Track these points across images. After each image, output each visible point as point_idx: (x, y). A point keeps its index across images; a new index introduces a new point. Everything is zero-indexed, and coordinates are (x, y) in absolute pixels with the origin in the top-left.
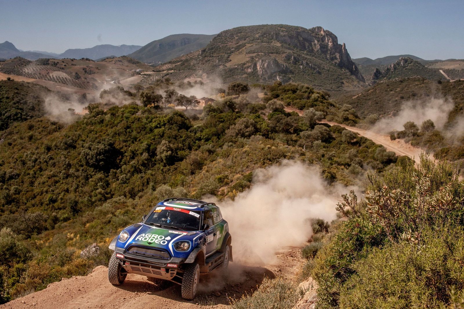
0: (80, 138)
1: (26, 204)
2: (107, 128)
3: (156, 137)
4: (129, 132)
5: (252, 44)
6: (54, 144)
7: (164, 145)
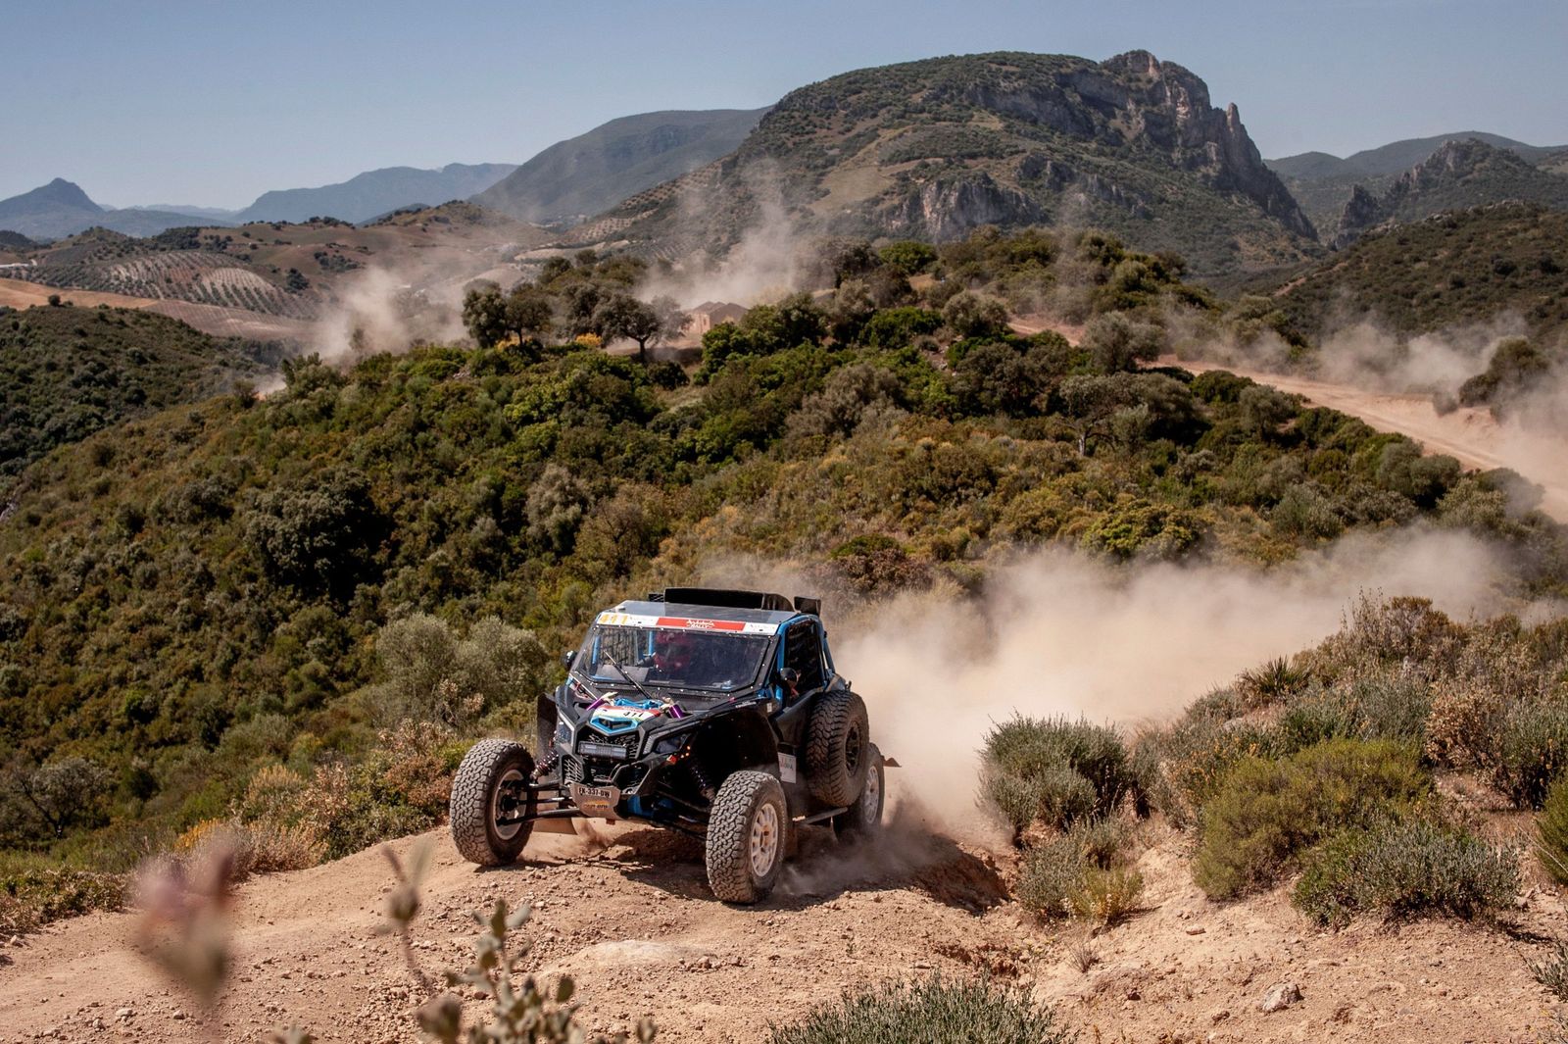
0: (249, 478)
1: (47, 729)
2: (345, 433)
3: (526, 456)
4: (425, 445)
5: (901, 130)
6: (155, 502)
7: (553, 485)
